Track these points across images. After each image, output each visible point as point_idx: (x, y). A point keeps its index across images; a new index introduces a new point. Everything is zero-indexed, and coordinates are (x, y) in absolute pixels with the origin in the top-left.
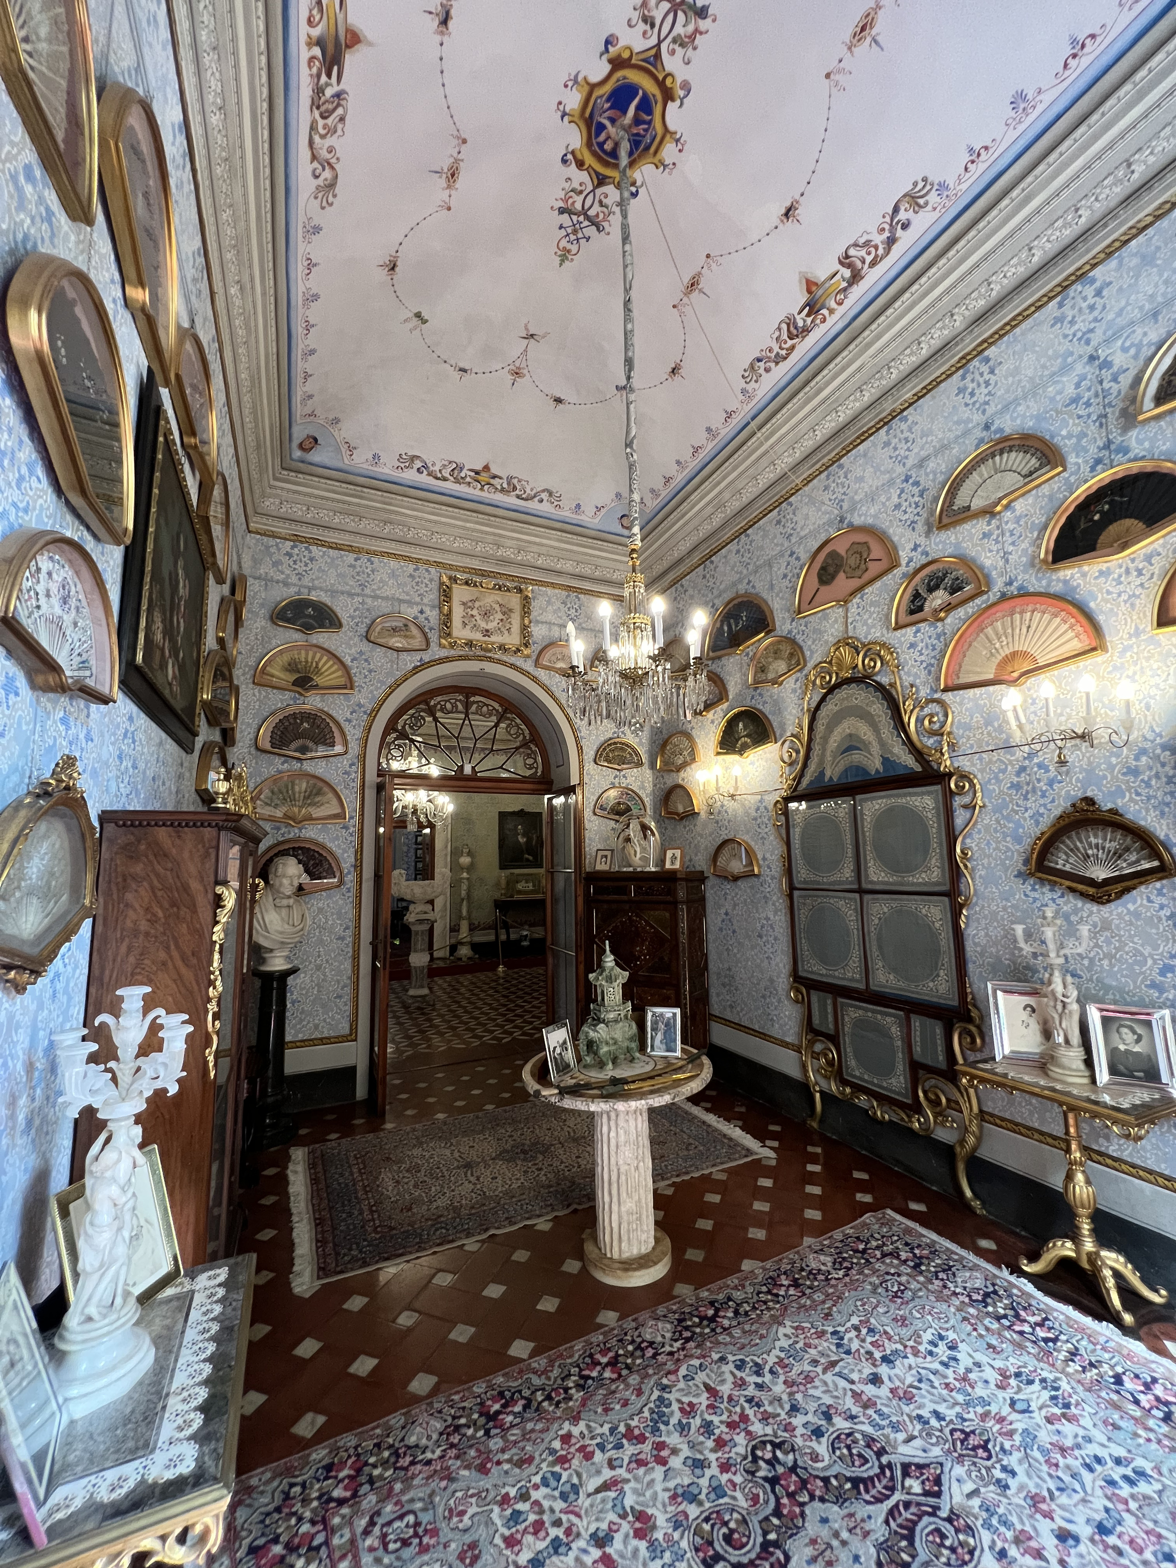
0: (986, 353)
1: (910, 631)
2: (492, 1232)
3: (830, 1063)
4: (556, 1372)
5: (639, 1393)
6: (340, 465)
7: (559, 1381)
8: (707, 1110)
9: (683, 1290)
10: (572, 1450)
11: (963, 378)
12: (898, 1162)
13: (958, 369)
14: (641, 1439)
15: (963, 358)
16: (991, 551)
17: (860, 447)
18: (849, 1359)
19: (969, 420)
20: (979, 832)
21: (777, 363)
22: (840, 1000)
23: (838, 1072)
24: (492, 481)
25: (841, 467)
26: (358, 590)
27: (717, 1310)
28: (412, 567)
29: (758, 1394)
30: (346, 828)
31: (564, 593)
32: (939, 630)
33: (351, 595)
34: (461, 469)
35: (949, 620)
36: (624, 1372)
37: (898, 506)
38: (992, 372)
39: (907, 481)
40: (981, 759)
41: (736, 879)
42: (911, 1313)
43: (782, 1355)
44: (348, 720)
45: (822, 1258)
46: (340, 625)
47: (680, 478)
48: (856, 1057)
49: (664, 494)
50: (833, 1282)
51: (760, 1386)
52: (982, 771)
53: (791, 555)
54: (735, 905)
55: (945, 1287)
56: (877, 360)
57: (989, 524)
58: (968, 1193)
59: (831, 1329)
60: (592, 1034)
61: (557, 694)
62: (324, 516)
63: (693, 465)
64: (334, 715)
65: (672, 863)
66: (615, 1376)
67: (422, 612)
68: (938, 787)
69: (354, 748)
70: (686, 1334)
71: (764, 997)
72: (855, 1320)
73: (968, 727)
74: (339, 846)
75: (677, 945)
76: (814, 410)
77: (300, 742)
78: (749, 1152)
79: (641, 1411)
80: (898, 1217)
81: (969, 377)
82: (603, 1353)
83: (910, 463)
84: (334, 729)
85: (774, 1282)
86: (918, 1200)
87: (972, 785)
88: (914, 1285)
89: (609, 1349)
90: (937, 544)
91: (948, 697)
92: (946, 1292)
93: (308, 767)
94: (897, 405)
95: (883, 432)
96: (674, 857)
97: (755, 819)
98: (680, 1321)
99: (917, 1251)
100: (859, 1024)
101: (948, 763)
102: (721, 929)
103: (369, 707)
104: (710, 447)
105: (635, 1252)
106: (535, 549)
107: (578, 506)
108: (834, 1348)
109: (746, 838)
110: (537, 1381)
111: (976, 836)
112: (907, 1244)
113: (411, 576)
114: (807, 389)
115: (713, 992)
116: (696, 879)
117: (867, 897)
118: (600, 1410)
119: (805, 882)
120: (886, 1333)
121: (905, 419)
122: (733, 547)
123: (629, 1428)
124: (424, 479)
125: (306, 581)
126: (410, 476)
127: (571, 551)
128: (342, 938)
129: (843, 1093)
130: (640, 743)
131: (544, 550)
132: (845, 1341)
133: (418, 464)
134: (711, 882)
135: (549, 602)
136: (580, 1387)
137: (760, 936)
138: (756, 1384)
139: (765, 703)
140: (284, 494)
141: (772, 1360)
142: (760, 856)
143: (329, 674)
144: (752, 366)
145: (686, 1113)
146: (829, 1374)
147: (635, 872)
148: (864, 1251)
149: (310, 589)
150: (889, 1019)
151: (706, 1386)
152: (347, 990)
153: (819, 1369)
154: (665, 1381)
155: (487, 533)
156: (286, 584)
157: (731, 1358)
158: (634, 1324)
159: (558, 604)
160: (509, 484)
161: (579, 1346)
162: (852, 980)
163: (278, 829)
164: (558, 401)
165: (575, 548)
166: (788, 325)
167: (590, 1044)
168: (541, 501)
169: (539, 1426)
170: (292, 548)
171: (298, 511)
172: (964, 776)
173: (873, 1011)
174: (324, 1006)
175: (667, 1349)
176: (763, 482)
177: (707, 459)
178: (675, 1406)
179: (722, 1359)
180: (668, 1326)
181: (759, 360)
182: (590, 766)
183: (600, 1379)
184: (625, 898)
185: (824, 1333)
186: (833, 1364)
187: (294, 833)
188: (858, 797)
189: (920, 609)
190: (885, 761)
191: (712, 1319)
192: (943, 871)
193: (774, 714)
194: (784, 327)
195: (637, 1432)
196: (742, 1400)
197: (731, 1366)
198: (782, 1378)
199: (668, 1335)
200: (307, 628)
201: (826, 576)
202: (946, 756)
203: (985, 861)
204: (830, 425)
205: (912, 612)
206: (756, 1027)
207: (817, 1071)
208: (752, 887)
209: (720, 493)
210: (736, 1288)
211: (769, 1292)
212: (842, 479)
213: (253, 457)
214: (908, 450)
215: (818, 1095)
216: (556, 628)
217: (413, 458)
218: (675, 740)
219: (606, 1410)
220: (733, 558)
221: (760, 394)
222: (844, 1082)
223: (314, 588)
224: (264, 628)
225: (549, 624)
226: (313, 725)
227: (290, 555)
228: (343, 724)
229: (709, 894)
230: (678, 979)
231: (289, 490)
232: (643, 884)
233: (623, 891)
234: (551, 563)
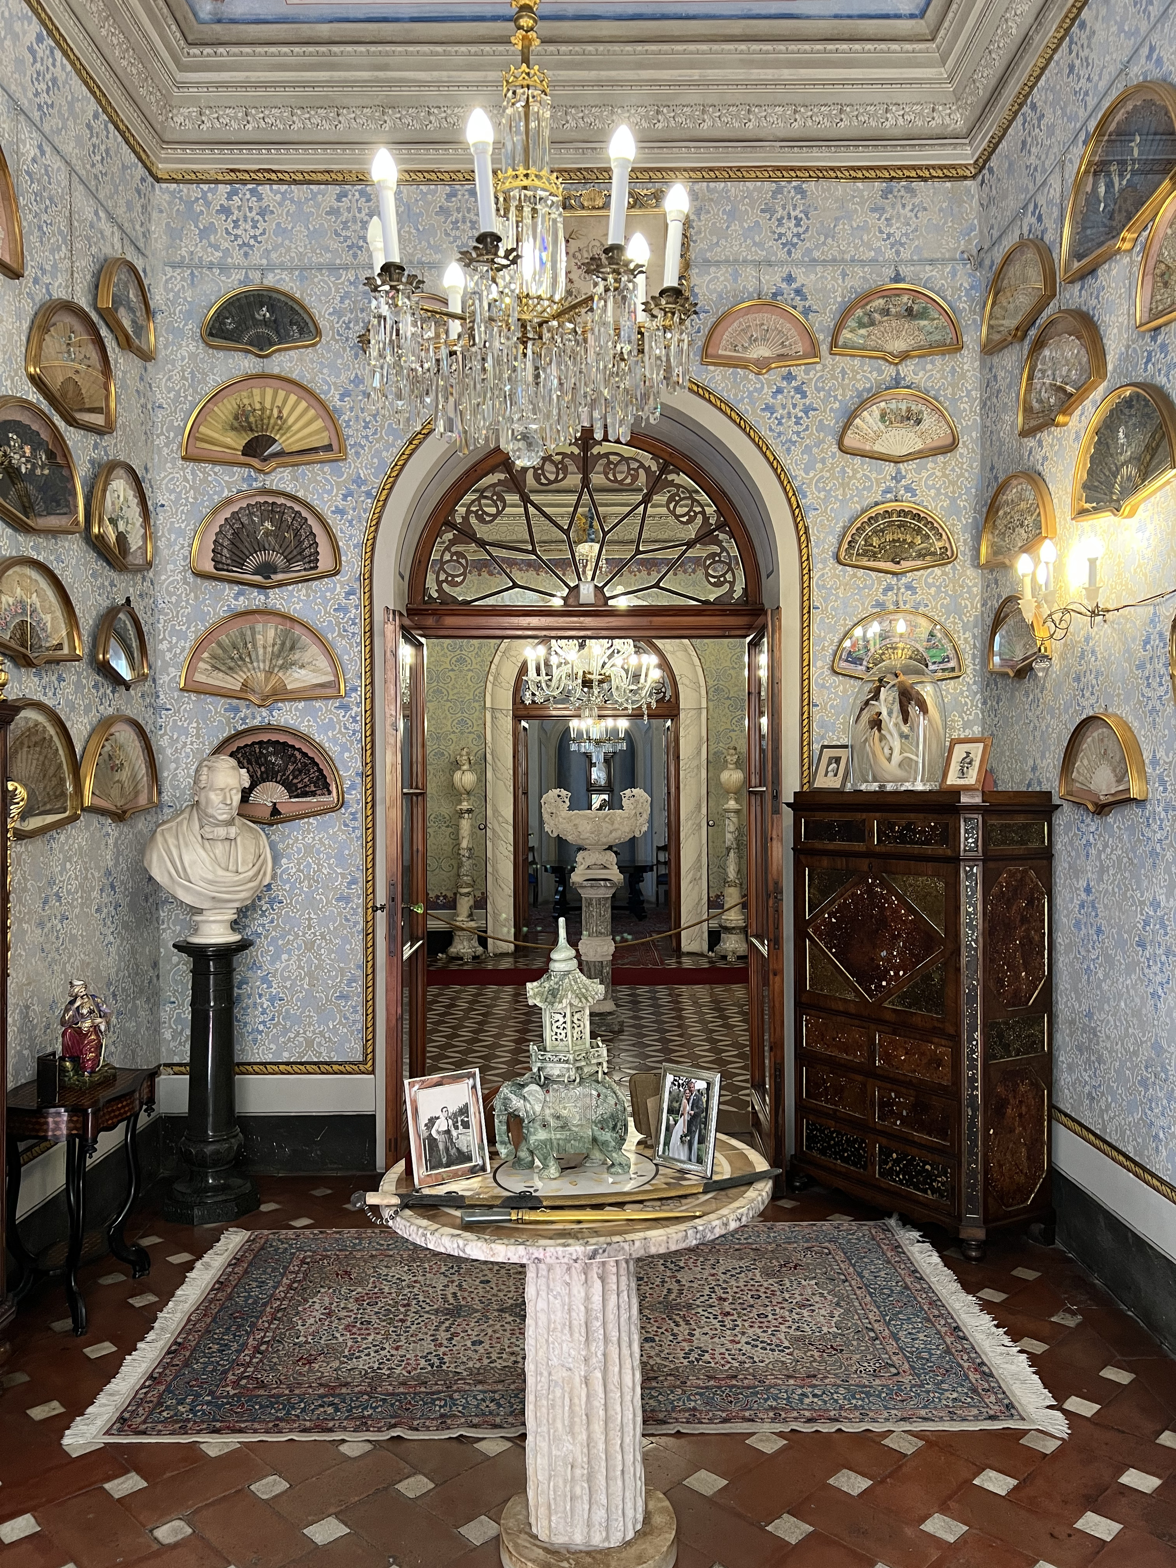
26: (348, 258)
28: (442, 190)
30: (346, 707)
31: (771, 186)
33: (333, 269)
41: (1102, 809)
44: (339, 511)
46: (318, 332)
54: (1103, 870)
61: (750, 418)
62: (275, 121)
64: (315, 503)
65: (962, 773)
69: (352, 562)
74: (334, 740)
75: (957, 952)
77: (259, 558)
78: (1009, 1411)
84: (317, 529)
93: (277, 599)
96: (967, 762)
97: (1141, 666)
102: (1077, 925)
103: (376, 482)
106: (693, 96)
109: (1125, 711)
115: (1063, 1059)
125: (257, 258)
130: (953, 510)
134: (1064, 819)
135: (732, 215)
137: (1142, 944)
139: (1169, 366)
140: (203, 93)
142: (1147, 756)
143: (303, 428)
147: (882, 793)
149: (263, 271)
152: (358, 987)
155: (583, 84)
156: (224, 269)
159: (756, 216)
163: (236, 710)
170: (229, 198)
171: (229, 122)
182: (826, 570)
184: (859, 846)
187: (261, 717)
200: (260, 345)
208: (1132, 829)
216: (751, 271)
218: (1013, 494)
223: (271, 268)
224: (193, 356)
225: (734, 262)
226: (280, 524)
227: (225, 211)
228: (332, 519)
229: (1061, 845)
230: (957, 1025)
231: (208, 85)
232: (892, 817)
233: (859, 832)
234: (735, 125)
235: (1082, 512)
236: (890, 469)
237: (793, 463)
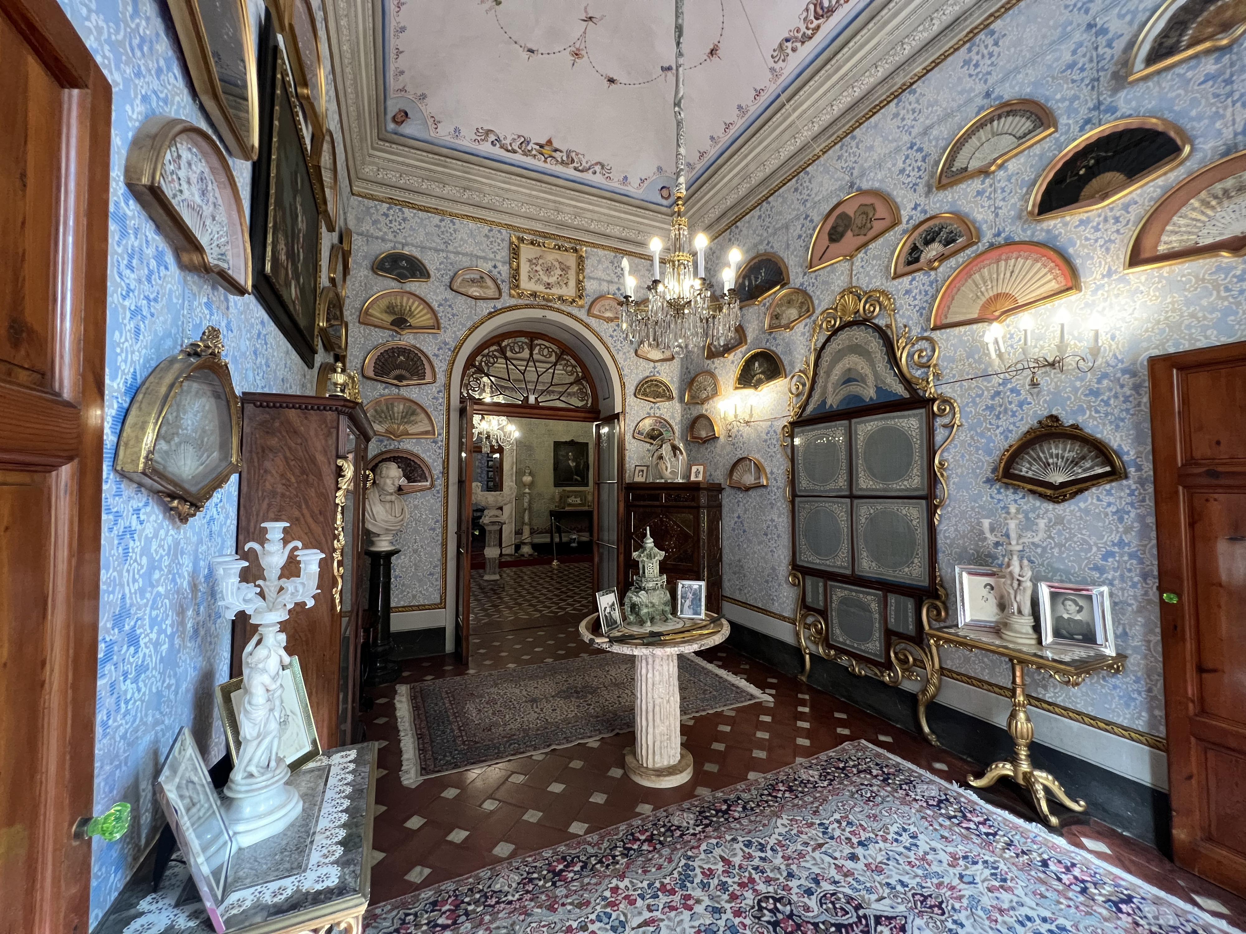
0: (992, 27)
1: (906, 280)
2: (553, 747)
3: (819, 632)
4: (606, 844)
5: (670, 861)
6: (427, 137)
7: (608, 851)
8: (719, 667)
9: (703, 792)
10: (620, 898)
11: (970, 50)
12: (870, 707)
13: (965, 43)
14: (673, 892)
15: (971, 31)
16: (983, 207)
17: (872, 120)
18: (833, 843)
19: (972, 90)
20: (956, 446)
21: (803, 43)
22: (830, 583)
23: (826, 640)
24: (554, 154)
25: (854, 138)
26: (443, 247)
27: (729, 806)
28: (487, 228)
29: (762, 864)
30: (435, 442)
31: (613, 254)
32: (932, 278)
33: (437, 250)
34: (528, 143)
35: (941, 269)
36: (658, 846)
37: (902, 171)
38: (996, 44)
39: (911, 148)
40: (961, 387)
41: (748, 489)
42: (881, 812)
43: (781, 838)
44: (435, 355)
45: (811, 772)
46: (429, 276)
47: (713, 152)
48: (841, 627)
49: (698, 167)
50: (819, 789)
51: (763, 859)
52: (961, 396)
53: (806, 218)
54: (746, 510)
55: (907, 795)
56: (891, 37)
57: (983, 182)
58: (926, 729)
59: (818, 822)
60: (635, 599)
61: (604, 338)
62: (414, 182)
63: (725, 139)
64: (425, 350)
65: (696, 476)
66: (651, 849)
67: (495, 267)
68: (923, 411)
69: (441, 378)
70: (706, 822)
71: (767, 582)
72: (837, 816)
73: (952, 360)
74: (430, 457)
75: (698, 541)
76: (833, 86)
77: (397, 372)
78: (752, 697)
79: (672, 873)
80: (870, 745)
81: (975, 49)
82: (642, 832)
83: (915, 131)
84: (425, 362)
85: (774, 788)
86: (886, 734)
87: (952, 408)
88: (883, 793)
89: (646, 830)
90: (935, 203)
91: (936, 335)
92: (908, 798)
93: (404, 392)
94: (908, 79)
95: (893, 105)
96: (698, 472)
97: (766, 441)
98: (700, 813)
99: (885, 770)
100: (844, 601)
101: (933, 390)
102: (734, 530)
103: (453, 345)
104: (740, 124)
105: (666, 763)
106: (588, 215)
107: (626, 178)
108: (821, 835)
109: (757, 456)
110: (591, 850)
111: (952, 451)
112: (877, 764)
113: (486, 236)
114: (828, 66)
115: (725, 578)
116: (716, 489)
117: (856, 501)
118: (640, 871)
119: (805, 490)
120: (861, 825)
121: (914, 92)
122: (756, 213)
123: (663, 885)
124: (497, 152)
125: (400, 238)
126: (486, 148)
127: (619, 218)
128: (434, 529)
129: (828, 655)
130: (672, 381)
131: (596, 216)
132: (830, 830)
133: (492, 138)
134: (727, 492)
135: (599, 262)
136: (624, 855)
137: (766, 534)
138: (761, 858)
139: (778, 345)
140: (381, 161)
141: (772, 841)
142: (768, 470)
143: (421, 317)
144: (781, 46)
145: (703, 668)
146: (817, 852)
148: (844, 769)
149: (404, 245)
150: (869, 598)
151: (721, 857)
152: (438, 569)
153: (809, 849)
154: (690, 853)
155: (549, 200)
156: (383, 240)
157: (740, 839)
158: (665, 814)
159: (607, 264)
160: (568, 157)
161: (623, 827)
162: (841, 567)
163: (382, 441)
164: (611, 81)
165: (623, 215)
166: (815, 5)
167: (633, 606)
168: (595, 173)
169: (594, 881)
170: (389, 209)
171: (392, 177)
172: (946, 401)
173: (856, 591)
174: (420, 581)
175: (692, 831)
176: (784, 154)
177: (737, 134)
178: (698, 871)
179: (734, 840)
180: (692, 816)
181: (787, 40)
182: (631, 400)
183: (640, 850)
184: (656, 503)
185: (812, 824)
186: (820, 846)
187: (394, 445)
188: (853, 421)
189: (917, 260)
190: (879, 390)
191: (726, 812)
192: (922, 478)
193: (785, 353)
194: (812, 7)
195: (668, 887)
196: (750, 868)
197: (741, 845)
198: (781, 854)
199: (692, 822)
200: (401, 277)
201: (835, 236)
202: (931, 384)
203: (959, 471)
204: (846, 100)
205: (909, 263)
206: (760, 606)
207: (807, 638)
208: (761, 496)
209: (747, 165)
210: (743, 791)
211: (770, 795)
212: (854, 149)
213: (354, 125)
214: (915, 120)
215: (807, 657)
216: (605, 284)
217: (488, 132)
218: (700, 379)
219: (645, 872)
220: (756, 222)
221: (786, 72)
222: (830, 647)
223: (407, 244)
224: (366, 277)
225: (600, 280)
226: (408, 358)
227: (386, 215)
228: (432, 358)
229: (725, 502)
230: (699, 567)
231: (384, 159)
232: (672, 492)
233: (658, 498)
234: (601, 228)
235: (737, 388)
236: (652, 364)
237: (619, 357)
